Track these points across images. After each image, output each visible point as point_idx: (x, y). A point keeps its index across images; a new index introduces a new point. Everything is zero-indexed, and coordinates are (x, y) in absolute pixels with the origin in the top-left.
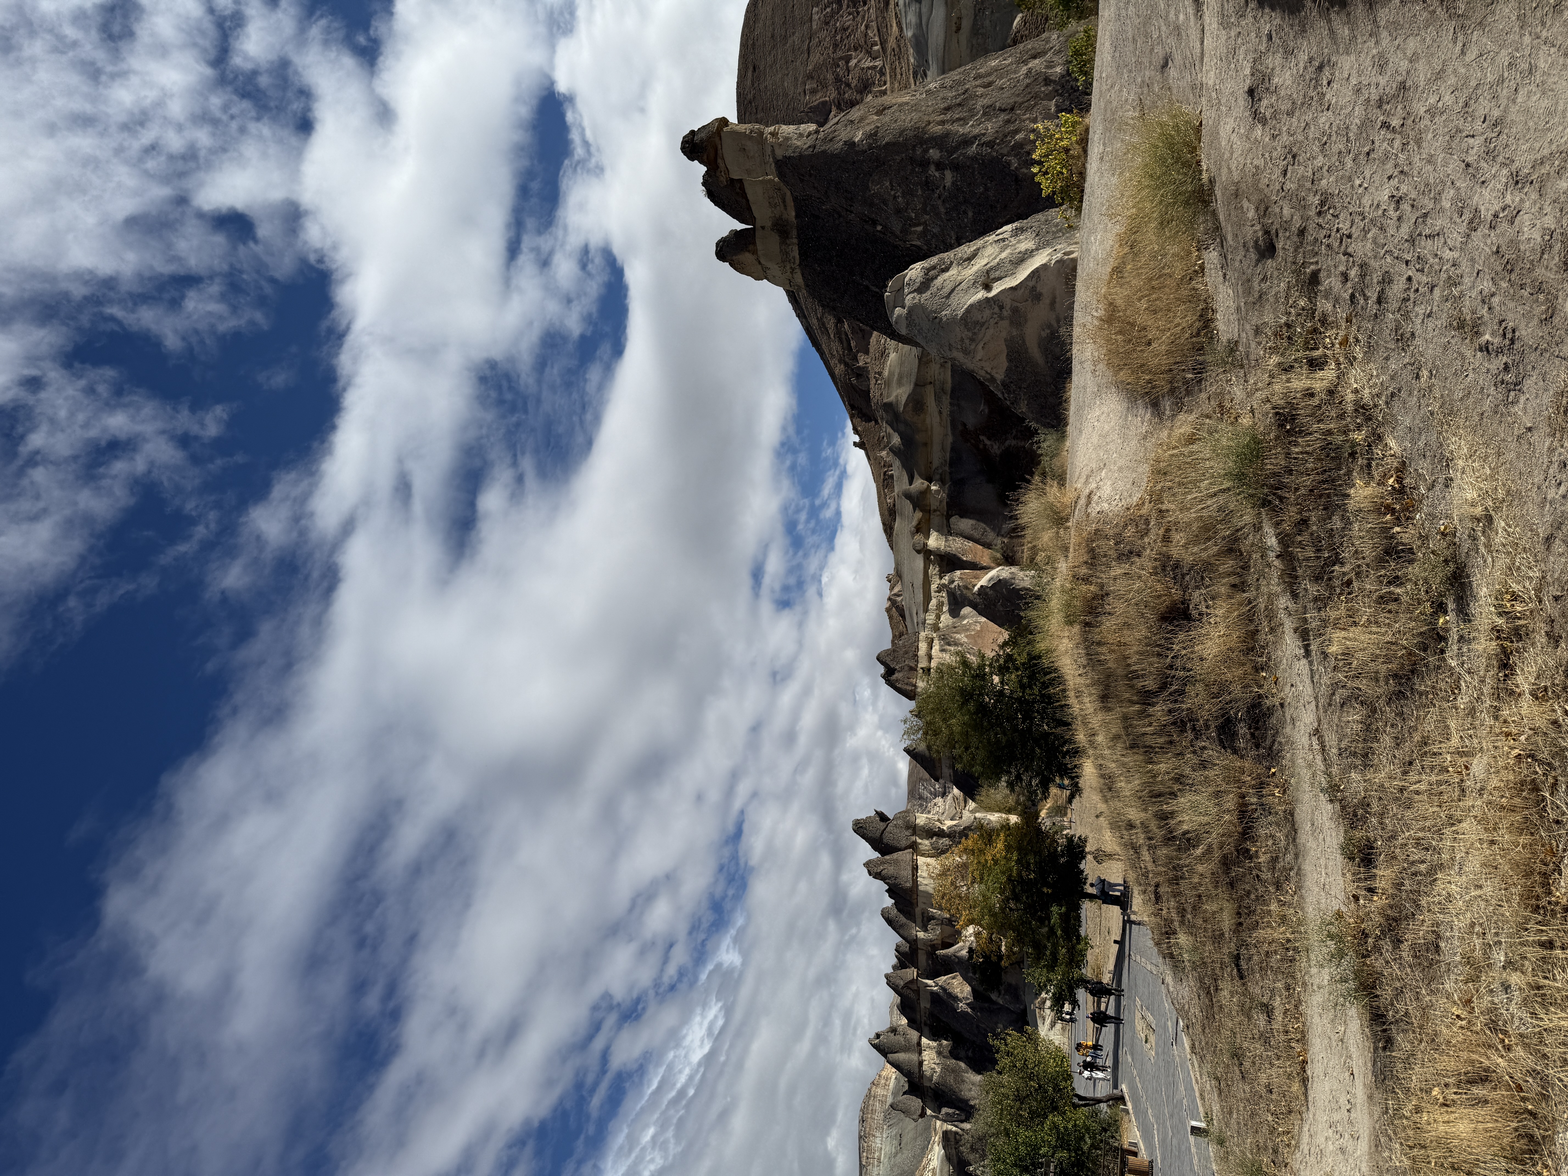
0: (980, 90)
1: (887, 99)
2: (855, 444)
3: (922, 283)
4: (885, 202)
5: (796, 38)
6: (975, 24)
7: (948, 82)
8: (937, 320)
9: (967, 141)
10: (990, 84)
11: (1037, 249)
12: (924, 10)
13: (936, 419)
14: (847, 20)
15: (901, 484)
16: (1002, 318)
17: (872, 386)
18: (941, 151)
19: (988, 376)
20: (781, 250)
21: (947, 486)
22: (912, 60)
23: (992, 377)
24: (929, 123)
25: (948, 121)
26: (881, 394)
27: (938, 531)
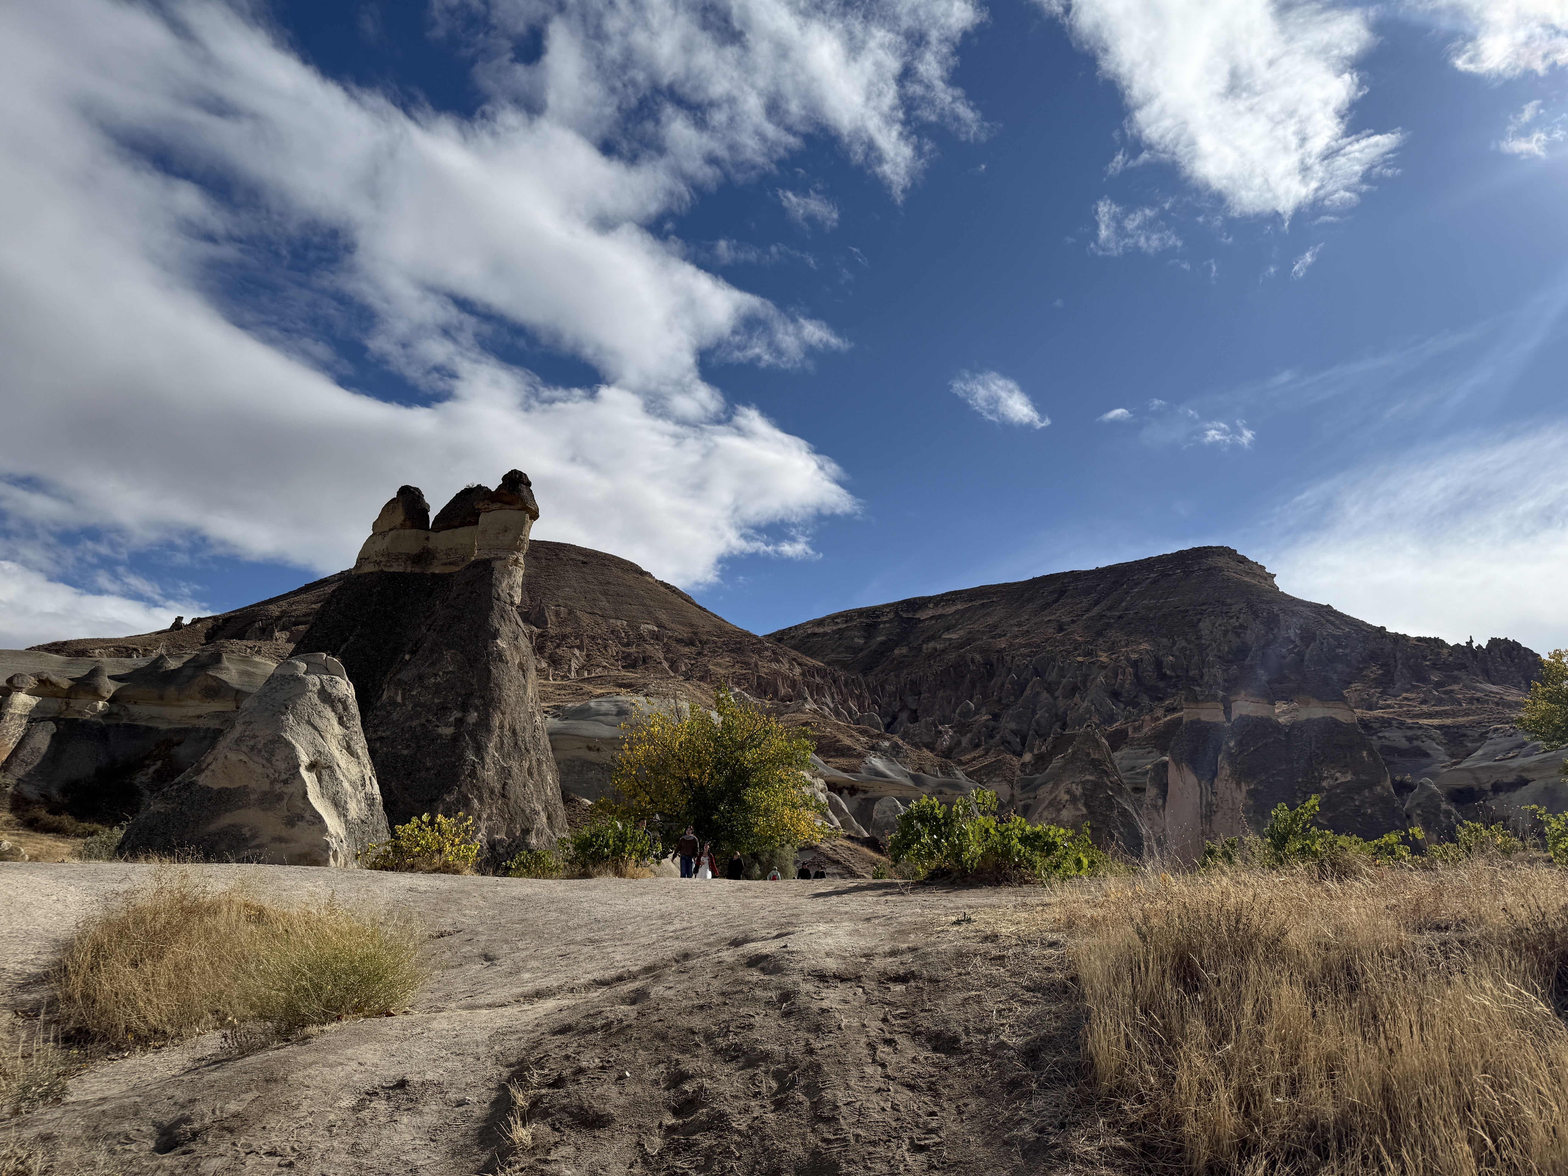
0: (526, 765)
1: (532, 674)
2: (179, 619)
3: (330, 695)
4: (433, 664)
5: (604, 604)
6: (592, 763)
7: (539, 734)
8: (284, 710)
9: (479, 750)
10: (530, 774)
11: (346, 821)
12: (610, 719)
13: (191, 712)
14: (613, 650)
15: (112, 666)
16: (272, 783)
17: (245, 642)
18: (474, 724)
19: (204, 766)
20: (401, 554)
21: (100, 720)
22: (570, 705)
23: (203, 771)
24: (503, 714)
25: (502, 732)
26: (233, 652)
27: (37, 706)
